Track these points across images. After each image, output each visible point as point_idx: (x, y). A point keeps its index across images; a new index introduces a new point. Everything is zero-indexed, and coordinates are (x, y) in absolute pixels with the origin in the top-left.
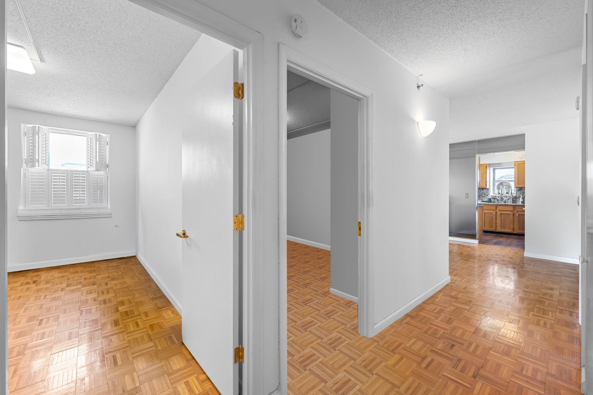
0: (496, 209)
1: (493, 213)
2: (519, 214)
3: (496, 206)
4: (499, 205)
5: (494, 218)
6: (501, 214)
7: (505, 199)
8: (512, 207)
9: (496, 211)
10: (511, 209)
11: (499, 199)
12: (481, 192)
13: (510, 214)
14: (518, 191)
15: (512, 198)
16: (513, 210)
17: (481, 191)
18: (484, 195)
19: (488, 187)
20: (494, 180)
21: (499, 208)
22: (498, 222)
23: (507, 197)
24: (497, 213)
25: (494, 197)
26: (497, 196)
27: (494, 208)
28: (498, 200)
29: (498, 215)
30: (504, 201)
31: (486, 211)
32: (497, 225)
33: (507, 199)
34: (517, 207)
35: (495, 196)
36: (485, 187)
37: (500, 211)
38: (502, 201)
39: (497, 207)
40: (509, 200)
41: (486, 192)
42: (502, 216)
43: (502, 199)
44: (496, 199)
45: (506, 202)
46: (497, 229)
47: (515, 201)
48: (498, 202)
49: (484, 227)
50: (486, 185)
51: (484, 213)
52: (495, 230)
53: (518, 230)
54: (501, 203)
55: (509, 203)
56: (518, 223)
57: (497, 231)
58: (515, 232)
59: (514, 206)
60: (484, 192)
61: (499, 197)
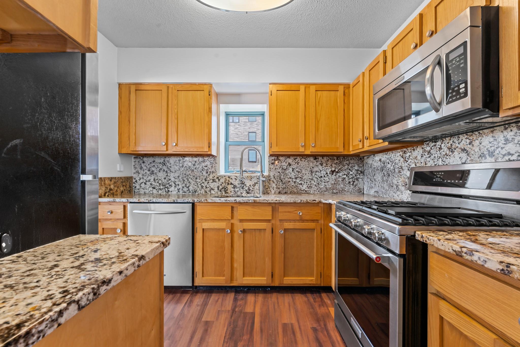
0: (232, 217)
1: (224, 229)
2: (285, 230)
3: (232, 208)
4: (240, 203)
5: (227, 244)
6: (244, 231)
7: (248, 185)
8: (270, 209)
9: (232, 221)
10: (267, 213)
11: (236, 183)
12: (201, 167)
13: (265, 230)
14: (273, 163)
15: (263, 181)
16: (271, 218)
17: (200, 163)
18: (207, 173)
19: (214, 153)
20: (227, 140)
21: (241, 213)
22: (235, 256)
23: (253, 180)
24: (235, 229)
25: (228, 179)
26: (233, 178)
27: (227, 213)
28: (235, 187)
29: (236, 235)
30: (247, 188)
31: (206, 225)
32: (235, 265)
33: (252, 183)
34: (281, 209)
35: (229, 177)
36: (206, 149)
37: (241, 221)
38: (243, 188)
39: (235, 209)
40: (257, 187)
41: (210, 166)
42: (247, 235)
43: (243, 183)
44: (231, 184)
45: (251, 191)
46: (235, 278)
47: (267, 189)
48: (234, 191)
49: (203, 276)
50: (209, 147)
51: (203, 229)
52: (231, 283)
53: (284, 276)
54: (242, 193)
55: (255, 193)
56: (283, 255)
57: (235, 284)
58: (276, 284)
59: (274, 205)
60: (207, 166)
61: (238, 180)
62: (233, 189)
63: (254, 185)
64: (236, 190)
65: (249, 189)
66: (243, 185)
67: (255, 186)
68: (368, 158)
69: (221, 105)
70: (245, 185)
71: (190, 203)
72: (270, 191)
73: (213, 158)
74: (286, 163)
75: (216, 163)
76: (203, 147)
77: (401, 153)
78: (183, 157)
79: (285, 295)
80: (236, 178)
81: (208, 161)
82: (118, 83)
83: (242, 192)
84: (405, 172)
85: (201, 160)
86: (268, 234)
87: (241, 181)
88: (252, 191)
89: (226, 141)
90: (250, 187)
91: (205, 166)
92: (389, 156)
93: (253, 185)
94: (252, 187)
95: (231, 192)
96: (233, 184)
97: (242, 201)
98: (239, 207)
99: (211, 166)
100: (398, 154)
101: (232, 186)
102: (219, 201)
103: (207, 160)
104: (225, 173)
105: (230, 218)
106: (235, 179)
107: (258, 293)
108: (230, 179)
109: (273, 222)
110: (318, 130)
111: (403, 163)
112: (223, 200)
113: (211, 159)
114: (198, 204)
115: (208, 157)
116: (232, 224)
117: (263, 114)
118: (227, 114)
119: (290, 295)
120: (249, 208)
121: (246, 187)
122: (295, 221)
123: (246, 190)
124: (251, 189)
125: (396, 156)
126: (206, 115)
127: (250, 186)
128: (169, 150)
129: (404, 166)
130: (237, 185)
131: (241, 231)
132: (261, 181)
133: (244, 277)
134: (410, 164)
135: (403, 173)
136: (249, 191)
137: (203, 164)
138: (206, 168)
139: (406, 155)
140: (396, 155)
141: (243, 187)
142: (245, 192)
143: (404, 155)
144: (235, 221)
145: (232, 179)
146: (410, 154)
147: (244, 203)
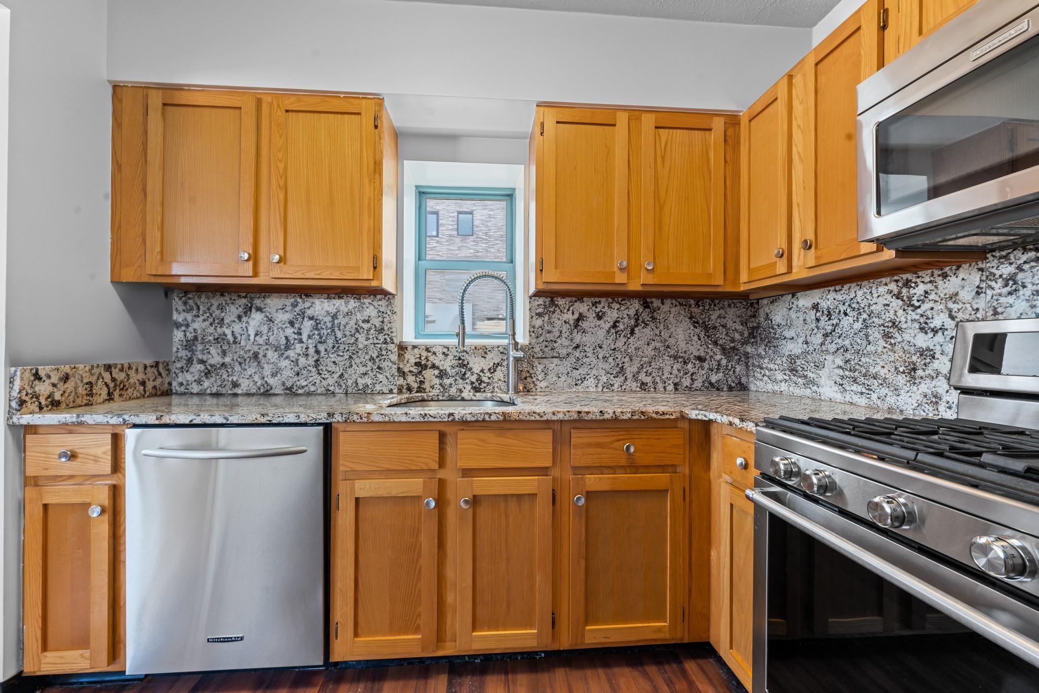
0: (442, 463)
1: (418, 498)
2: (590, 495)
3: (442, 436)
4: (464, 423)
5: (427, 540)
6: (475, 501)
7: (476, 369)
8: (546, 437)
9: (442, 474)
10: (539, 449)
11: (447, 364)
12: (352, 323)
13: (533, 496)
14: (539, 315)
15: (517, 360)
16: (549, 464)
17: (349, 313)
19: (388, 284)
20: (420, 257)
21: (467, 450)
23: (490, 355)
24: (450, 494)
25: (424, 354)
26: (439, 350)
28: (442, 375)
29: (451, 515)
30: (474, 378)
31: (365, 488)
32: (450, 598)
33: (486, 364)
34: (577, 437)
35: (427, 350)
36: (366, 273)
37: (467, 473)
38: (463, 377)
39: (449, 439)
40: (499, 374)
41: (376, 321)
42: (484, 512)
43: (463, 365)
44: (434, 366)
45: (483, 385)
46: (449, 633)
47: (526, 378)
48: (441, 384)
49: (356, 635)
50: (375, 268)
51: (357, 500)
52: (438, 648)
53: (587, 622)
54: (461, 391)
55: (496, 389)
56: (583, 564)
57: (448, 650)
58: (565, 643)
59: (557, 427)
60: (368, 321)
61: (450, 357)
62: (437, 381)
63: (493, 370)
64: (447, 382)
65: (480, 380)
66: (463, 370)
67: (495, 371)
68: (772, 302)
69: (405, 162)
70: (470, 369)
71: (319, 424)
72: (532, 385)
73: (387, 298)
74: (573, 313)
75: (394, 313)
76: (357, 269)
77: (893, 287)
78: (303, 297)
79: (589, 672)
80: (445, 350)
81: (372, 307)
82: (109, 81)
83: (461, 386)
84: (907, 337)
85: (354, 305)
86: (542, 508)
87: (460, 359)
88: (488, 384)
89: (419, 260)
90: (481, 374)
91: (364, 321)
92: (845, 296)
93: (489, 369)
94: (488, 374)
95: (432, 387)
96: (438, 368)
97: (469, 418)
98: (461, 435)
99: (380, 319)
100: (882, 289)
101: (437, 372)
102: (404, 419)
103: (370, 303)
104: (416, 338)
105: (436, 466)
106: (444, 353)
107: (514, 671)
108: (430, 354)
109: (556, 472)
110: (660, 228)
111: (900, 312)
112: (415, 412)
113: (380, 303)
114: (341, 427)
115: (372, 297)
116: (442, 483)
117: (509, 196)
118: (420, 192)
119: (601, 671)
120: (489, 437)
121: (472, 374)
122: (613, 469)
123: (472, 383)
124: (485, 379)
125: (875, 295)
126: (366, 180)
127: (482, 371)
128: (261, 274)
129: (903, 320)
130: (448, 370)
131: (466, 502)
132: (511, 359)
133: (474, 629)
134: (929, 313)
135: (900, 339)
136: (480, 384)
137: (358, 314)
138: (366, 326)
139: (912, 291)
140: (874, 291)
141: (465, 374)
142: (469, 387)
143: (904, 290)
144: (449, 474)
145: (434, 353)
146: (929, 287)
147: (477, 421)
